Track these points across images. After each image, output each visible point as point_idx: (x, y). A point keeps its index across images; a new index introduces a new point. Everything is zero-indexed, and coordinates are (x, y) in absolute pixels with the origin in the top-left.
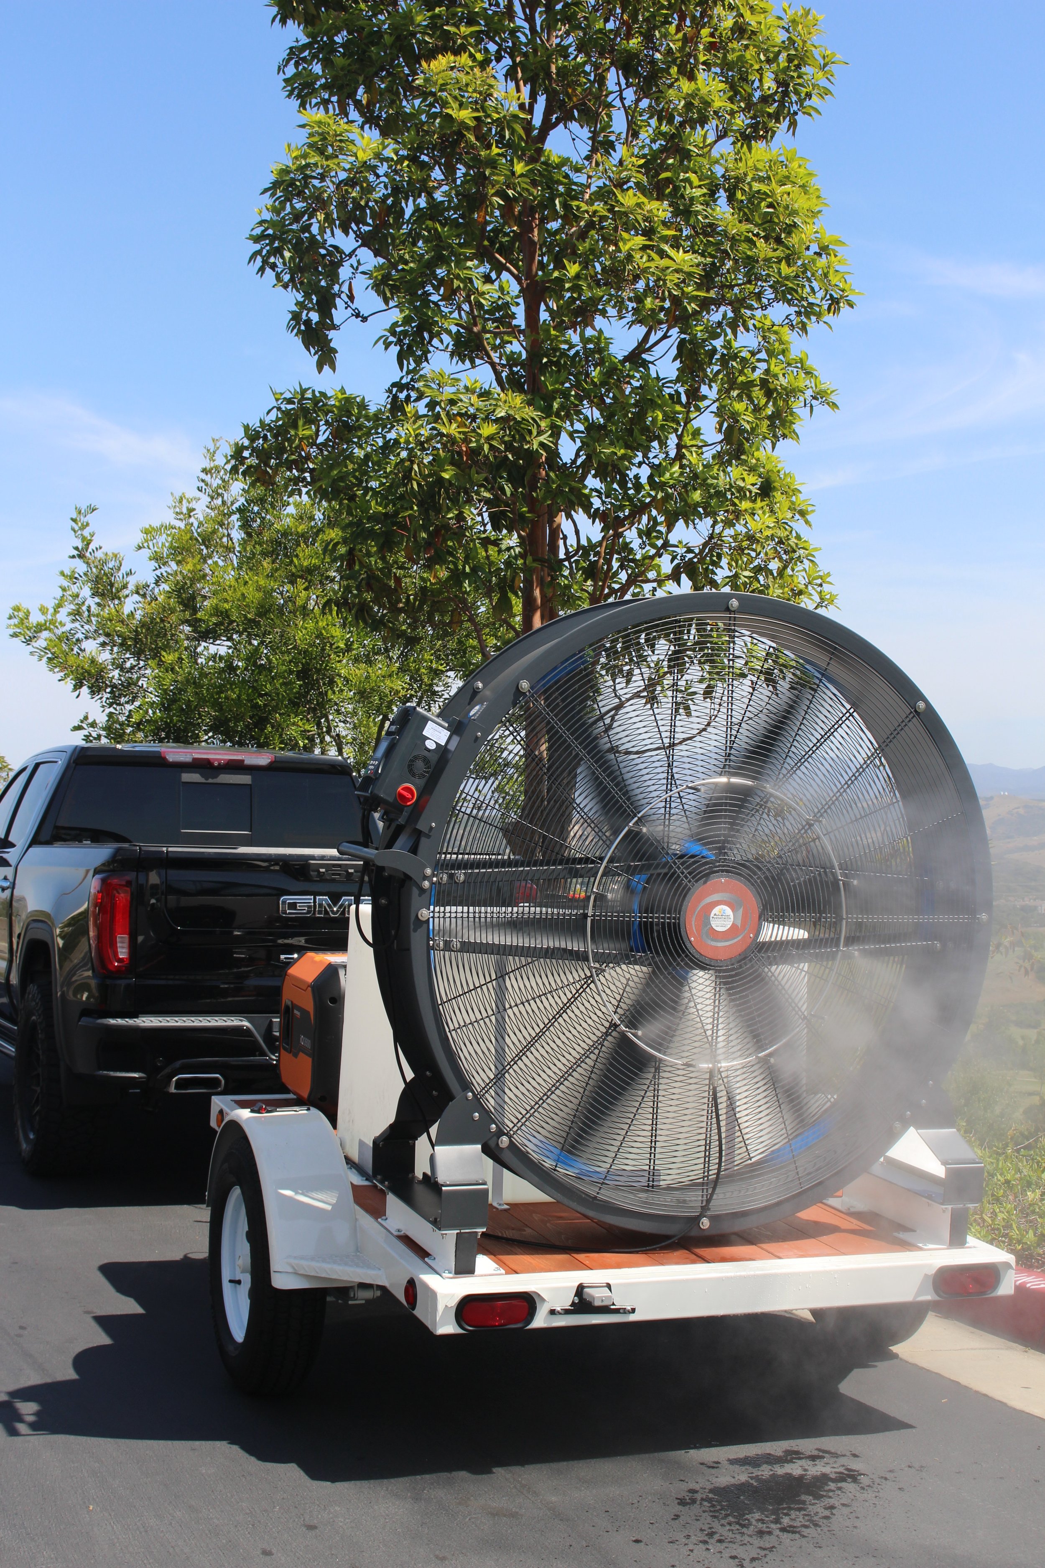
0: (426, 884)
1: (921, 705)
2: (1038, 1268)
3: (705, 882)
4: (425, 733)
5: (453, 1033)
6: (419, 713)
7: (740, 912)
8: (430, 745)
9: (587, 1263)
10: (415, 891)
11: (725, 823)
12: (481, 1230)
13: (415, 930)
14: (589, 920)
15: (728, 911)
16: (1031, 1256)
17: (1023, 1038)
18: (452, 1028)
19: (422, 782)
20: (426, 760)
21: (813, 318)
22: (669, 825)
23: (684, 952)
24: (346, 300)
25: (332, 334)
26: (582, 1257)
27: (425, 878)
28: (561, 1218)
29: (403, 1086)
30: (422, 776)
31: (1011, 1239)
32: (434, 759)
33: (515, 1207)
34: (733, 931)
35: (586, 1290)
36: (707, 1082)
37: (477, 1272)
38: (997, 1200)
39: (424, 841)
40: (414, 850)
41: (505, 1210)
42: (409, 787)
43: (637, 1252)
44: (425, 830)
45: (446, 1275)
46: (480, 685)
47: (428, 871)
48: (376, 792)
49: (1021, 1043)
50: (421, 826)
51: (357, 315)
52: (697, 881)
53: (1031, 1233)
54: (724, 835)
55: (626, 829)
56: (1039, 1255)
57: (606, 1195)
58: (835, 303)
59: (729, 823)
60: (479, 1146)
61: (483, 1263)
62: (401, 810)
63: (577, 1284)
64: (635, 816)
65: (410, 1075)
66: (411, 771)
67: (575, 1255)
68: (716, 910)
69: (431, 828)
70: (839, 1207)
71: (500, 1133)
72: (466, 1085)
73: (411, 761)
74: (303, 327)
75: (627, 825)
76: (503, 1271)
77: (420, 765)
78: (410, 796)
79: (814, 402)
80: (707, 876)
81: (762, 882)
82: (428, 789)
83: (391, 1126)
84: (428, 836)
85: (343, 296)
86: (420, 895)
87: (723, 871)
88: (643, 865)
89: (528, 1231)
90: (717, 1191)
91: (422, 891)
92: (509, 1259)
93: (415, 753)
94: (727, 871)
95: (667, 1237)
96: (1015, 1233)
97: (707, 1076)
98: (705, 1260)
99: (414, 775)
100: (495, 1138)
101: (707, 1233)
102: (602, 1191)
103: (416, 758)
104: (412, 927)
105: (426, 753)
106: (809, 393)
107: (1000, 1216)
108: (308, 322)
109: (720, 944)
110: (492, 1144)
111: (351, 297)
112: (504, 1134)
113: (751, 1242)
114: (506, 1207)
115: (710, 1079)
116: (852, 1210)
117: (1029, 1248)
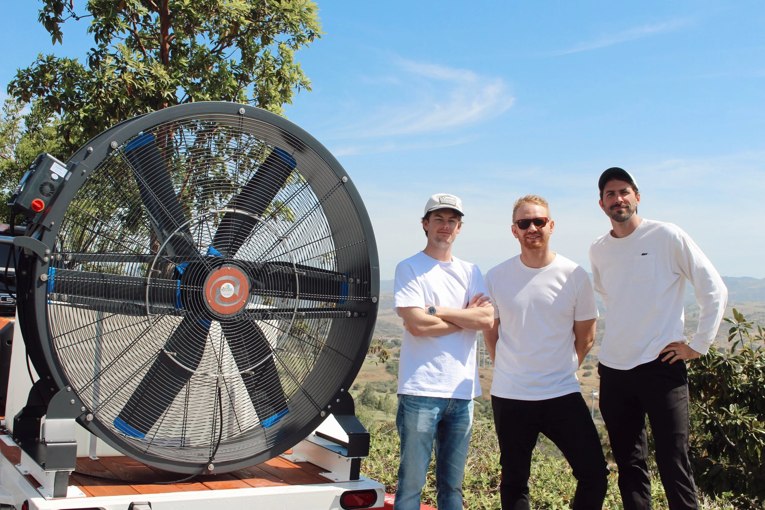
0: (47, 259)
1: (345, 179)
2: (393, 493)
3: (219, 269)
4: (52, 169)
5: (60, 350)
6: (48, 157)
7: (238, 287)
8: (54, 176)
9: (138, 490)
10: (39, 263)
11: (232, 235)
12: (71, 470)
13: (38, 287)
14: (148, 286)
15: (231, 286)
16: (390, 488)
17: (380, 397)
18: (59, 347)
19: (48, 199)
20: (52, 186)
21: (301, 42)
22: (201, 237)
23: (204, 309)
24: (69, 7)
25: (60, 25)
26: (136, 487)
27: (46, 255)
28: (129, 465)
29: (32, 385)
30: (48, 195)
31: (380, 478)
32: (56, 185)
33: (103, 459)
34: (234, 297)
35: (135, 506)
36: (215, 385)
37: (67, 497)
38: (373, 459)
39: (46, 232)
40: (40, 239)
41: (97, 460)
42: (41, 201)
43: (170, 484)
44: (48, 226)
45: (48, 498)
46: (91, 149)
47: (48, 251)
48: (18, 202)
49: (379, 399)
50: (45, 223)
51: (74, 16)
52: (213, 268)
53: (390, 475)
54: (231, 242)
55: (173, 234)
56: (394, 486)
57: (153, 450)
58: (312, 35)
59: (234, 236)
60: (75, 420)
61: (73, 491)
62: (34, 214)
63: (130, 503)
64: (178, 227)
65: (37, 378)
66: (41, 190)
67: (132, 486)
68: (224, 285)
69: (51, 225)
70: (290, 459)
71: (88, 412)
72: (66, 382)
73: (42, 185)
74: (45, 20)
75: (173, 232)
76: (85, 495)
77: (47, 189)
78: (39, 206)
79: (301, 86)
80: (220, 265)
81: (252, 271)
82: (51, 203)
83: (24, 409)
84: (49, 230)
85: (67, 5)
86: (42, 265)
87: (229, 263)
88: (181, 258)
89: (108, 472)
90: (219, 449)
91: (44, 263)
92: (90, 488)
93: (45, 181)
94: (232, 263)
95: (189, 475)
96: (382, 476)
97: (216, 381)
98: (210, 489)
99: (43, 194)
100: (84, 415)
101: (211, 473)
102: (150, 448)
103: (45, 184)
104: (36, 284)
105: (52, 182)
106: (298, 82)
107: (374, 467)
108: (48, 18)
109: (225, 305)
110: (82, 418)
111: (71, 7)
112: (90, 413)
113: (239, 479)
114: (97, 458)
115: (217, 383)
116: (297, 461)
117: (389, 484)
